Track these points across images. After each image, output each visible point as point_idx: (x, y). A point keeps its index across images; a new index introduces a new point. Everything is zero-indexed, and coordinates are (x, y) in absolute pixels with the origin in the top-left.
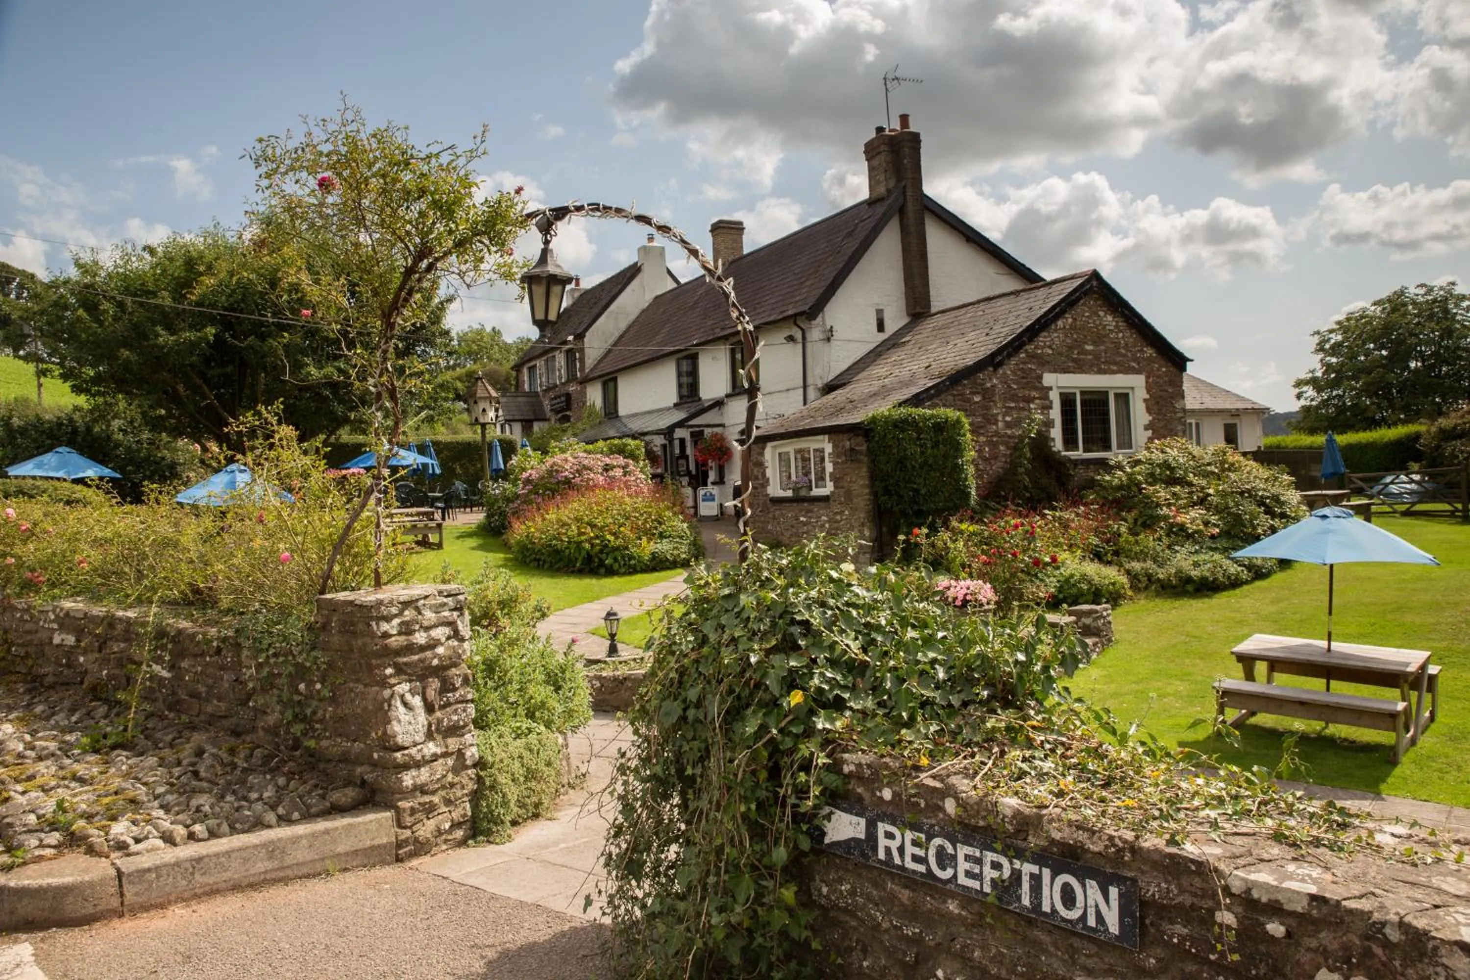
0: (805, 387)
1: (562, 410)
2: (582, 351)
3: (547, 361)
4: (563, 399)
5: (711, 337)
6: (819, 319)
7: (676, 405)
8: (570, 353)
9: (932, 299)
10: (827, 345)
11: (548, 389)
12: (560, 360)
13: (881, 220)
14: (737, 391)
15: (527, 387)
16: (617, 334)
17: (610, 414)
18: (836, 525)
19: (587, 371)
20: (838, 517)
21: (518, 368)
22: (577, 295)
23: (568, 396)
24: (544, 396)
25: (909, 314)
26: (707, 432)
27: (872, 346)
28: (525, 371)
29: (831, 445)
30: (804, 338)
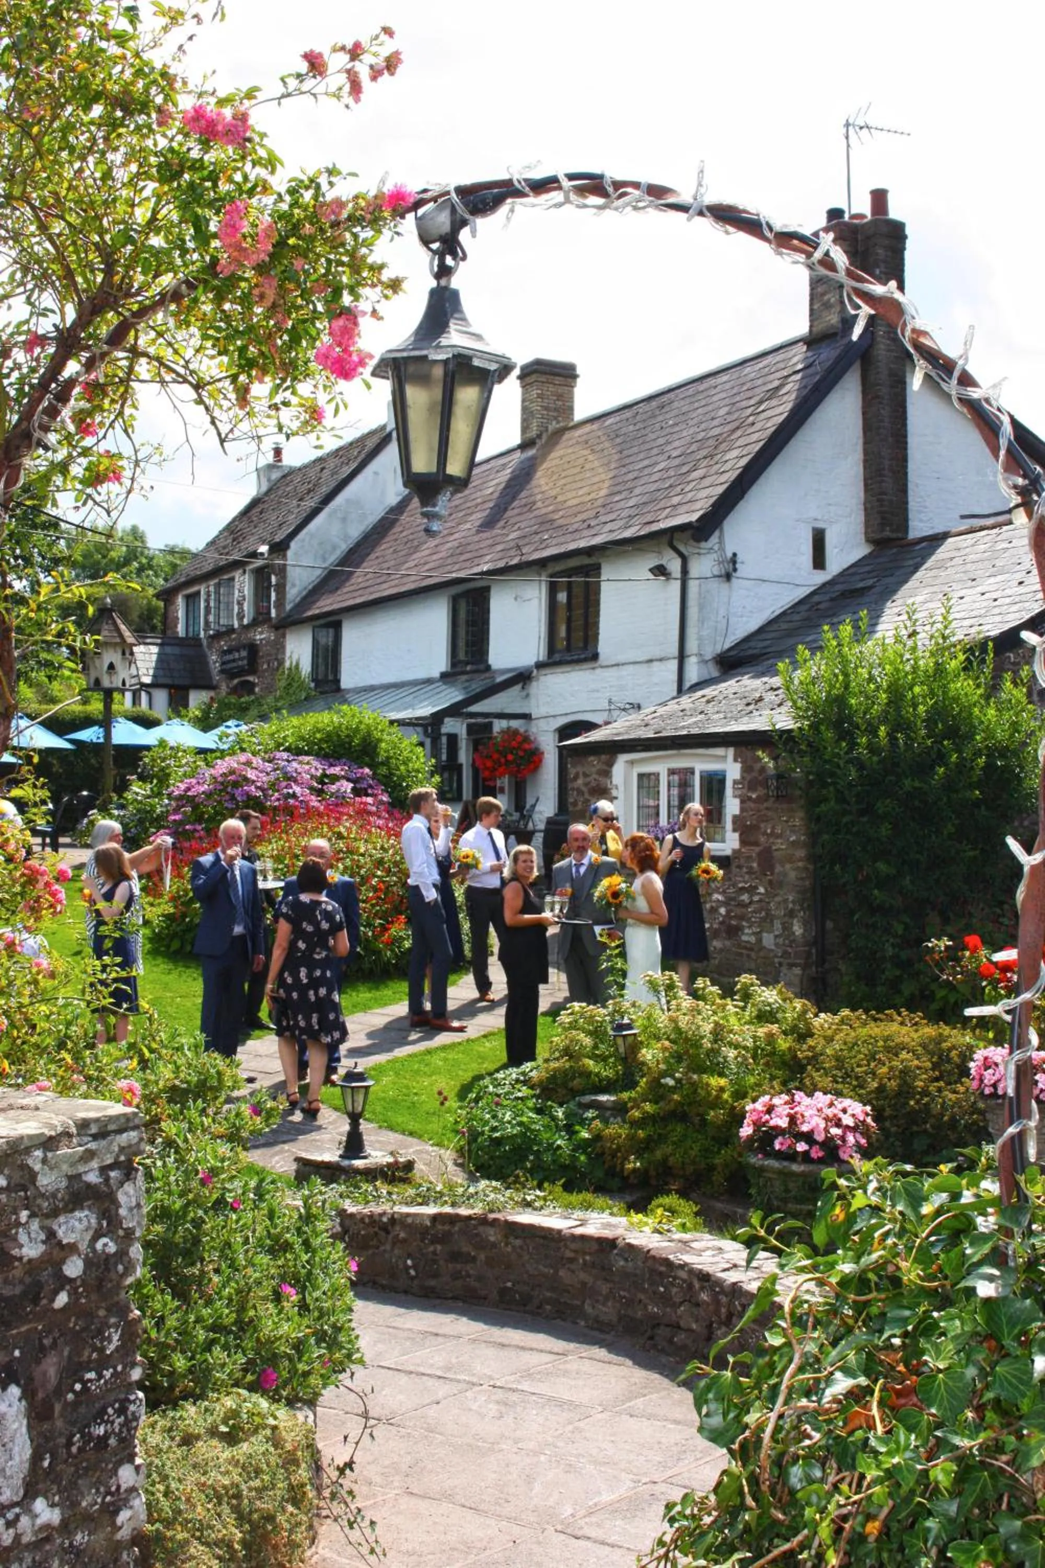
0: (682, 657)
1: (241, 672)
2: (282, 571)
3: (218, 586)
4: (244, 653)
5: (515, 561)
6: (714, 539)
7: (444, 676)
8: (261, 576)
9: (911, 516)
10: (725, 586)
11: (218, 636)
12: (244, 584)
13: (829, 371)
14: (557, 657)
15: (181, 630)
16: (344, 547)
17: (326, 681)
18: (739, 911)
19: (288, 607)
20: (745, 897)
21: (167, 595)
22: (275, 475)
23: (253, 649)
24: (210, 646)
25: (869, 540)
26: (499, 726)
27: (802, 592)
28: (180, 601)
29: (738, 766)
30: (685, 571)
